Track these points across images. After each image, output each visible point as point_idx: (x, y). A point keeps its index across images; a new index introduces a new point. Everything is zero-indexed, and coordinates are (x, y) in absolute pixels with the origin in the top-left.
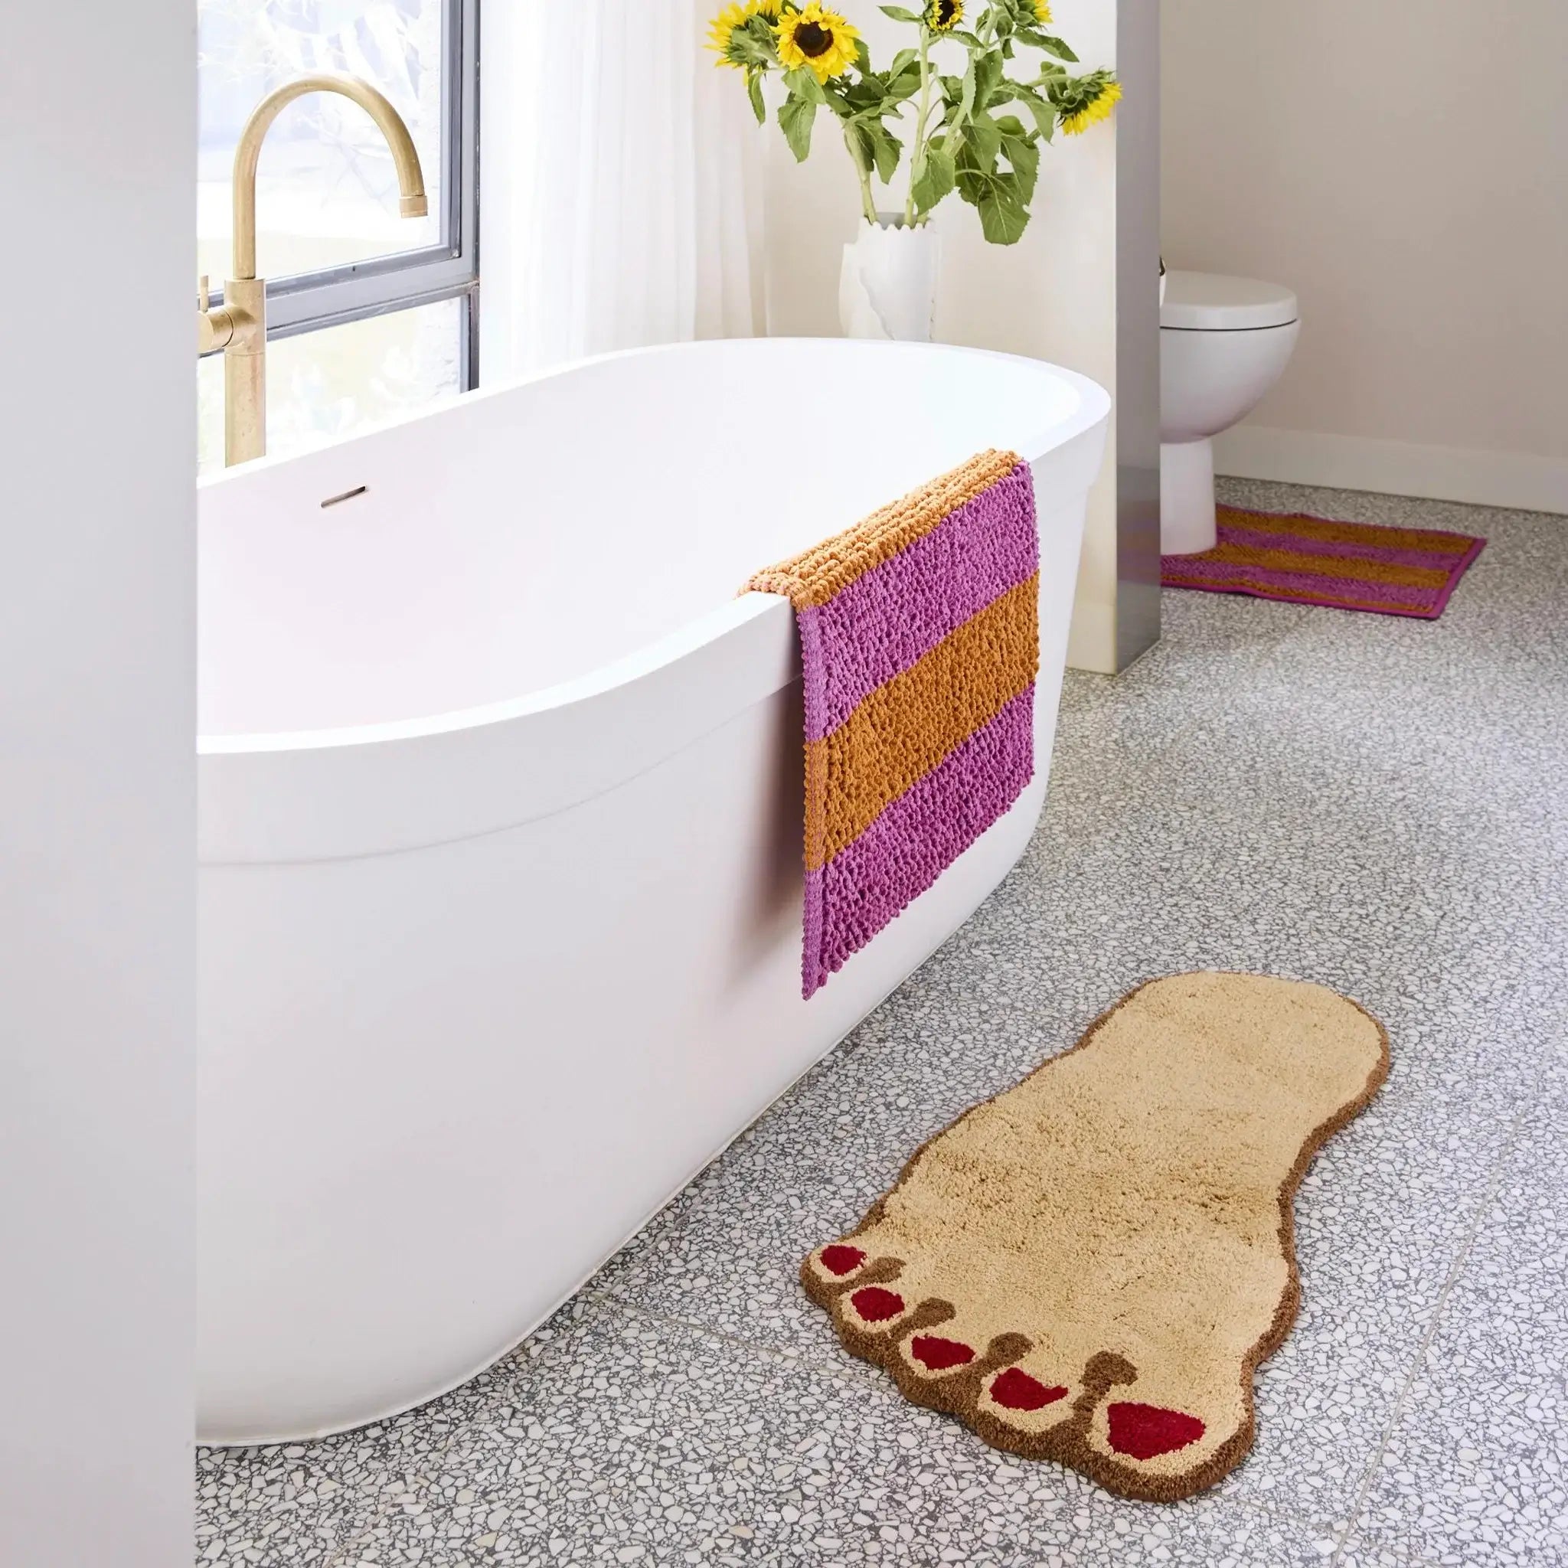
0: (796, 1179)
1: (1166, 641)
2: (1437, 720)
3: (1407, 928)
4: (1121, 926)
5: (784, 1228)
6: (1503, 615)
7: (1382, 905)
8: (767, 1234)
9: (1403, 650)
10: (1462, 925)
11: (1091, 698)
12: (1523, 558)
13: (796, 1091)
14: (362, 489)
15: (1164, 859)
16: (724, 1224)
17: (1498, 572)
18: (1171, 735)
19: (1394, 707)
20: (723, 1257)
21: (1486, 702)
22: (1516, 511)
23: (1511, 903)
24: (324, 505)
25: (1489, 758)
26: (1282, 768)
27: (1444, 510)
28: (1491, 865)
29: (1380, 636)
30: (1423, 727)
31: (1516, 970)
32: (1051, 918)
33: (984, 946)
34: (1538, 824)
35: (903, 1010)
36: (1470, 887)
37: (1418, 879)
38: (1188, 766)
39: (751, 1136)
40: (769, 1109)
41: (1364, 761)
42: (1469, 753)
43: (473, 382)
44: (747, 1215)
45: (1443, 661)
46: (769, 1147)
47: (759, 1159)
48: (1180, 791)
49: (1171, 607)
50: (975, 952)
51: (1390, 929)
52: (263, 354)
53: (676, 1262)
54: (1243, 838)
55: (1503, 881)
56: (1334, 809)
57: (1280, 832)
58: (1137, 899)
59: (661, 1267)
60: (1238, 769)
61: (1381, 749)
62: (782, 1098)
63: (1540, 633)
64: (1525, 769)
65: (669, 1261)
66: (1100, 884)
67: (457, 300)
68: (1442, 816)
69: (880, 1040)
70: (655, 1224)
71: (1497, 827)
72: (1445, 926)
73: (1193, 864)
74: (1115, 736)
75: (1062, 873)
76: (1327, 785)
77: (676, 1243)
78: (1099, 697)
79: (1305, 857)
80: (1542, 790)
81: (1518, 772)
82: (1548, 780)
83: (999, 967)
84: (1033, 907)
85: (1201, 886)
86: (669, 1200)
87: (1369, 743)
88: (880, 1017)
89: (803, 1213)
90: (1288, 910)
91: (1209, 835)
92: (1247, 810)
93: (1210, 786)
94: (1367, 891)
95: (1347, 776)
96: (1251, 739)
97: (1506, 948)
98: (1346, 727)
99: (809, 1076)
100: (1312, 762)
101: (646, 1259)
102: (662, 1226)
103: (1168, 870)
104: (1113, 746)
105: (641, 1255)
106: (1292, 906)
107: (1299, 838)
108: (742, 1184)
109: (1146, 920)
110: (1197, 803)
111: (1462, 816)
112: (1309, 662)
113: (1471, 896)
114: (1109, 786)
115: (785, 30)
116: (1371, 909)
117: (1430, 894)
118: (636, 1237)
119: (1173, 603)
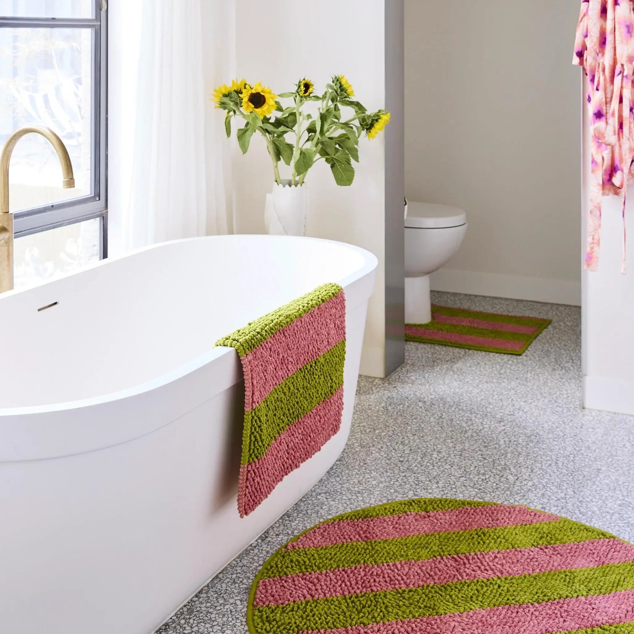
0: (239, 593)
1: (407, 363)
2: (521, 396)
3: (502, 484)
4: (381, 485)
5: (233, 613)
6: (552, 350)
7: (492, 475)
8: (226, 616)
9: (508, 366)
10: (525, 482)
11: (374, 388)
12: (563, 326)
13: (240, 557)
14: (56, 303)
15: (401, 457)
16: (208, 612)
17: (552, 332)
18: (407, 404)
19: (503, 391)
20: (208, 625)
21: (542, 388)
22: (562, 305)
23: (546, 473)
24: (39, 310)
25: (542, 412)
26: (453, 417)
27: (531, 305)
28: (539, 457)
29: (499, 360)
30: (515, 399)
31: (546, 501)
32: (352, 483)
33: (322, 495)
34: (560, 440)
35: (287, 522)
36: (530, 467)
37: (507, 463)
38: (413, 417)
39: (221, 576)
40: (229, 564)
41: (488, 414)
42: (534, 410)
43: (105, 256)
44: (218, 608)
45: (526, 370)
46: (228, 580)
47: (224, 585)
48: (409, 428)
49: (410, 349)
50: (319, 497)
51: (495, 484)
52: (12, 245)
53: (188, 628)
54: (435, 447)
55: (543, 464)
56: (475, 434)
57: (451, 445)
58: (388, 474)
59: (181, 630)
60: (435, 418)
61: (496, 409)
62: (234, 560)
63: (568, 358)
64: (557, 417)
65: (185, 628)
66: (373, 468)
67: (98, 219)
68: (520, 437)
69: (277, 535)
70: (179, 613)
71: (543, 441)
72: (518, 483)
73: (413, 458)
74: (383, 405)
75: (358, 463)
76: (472, 424)
77: (187, 621)
78: (377, 388)
79: (461, 455)
80: (563, 425)
81: (554, 418)
82: (566, 421)
83: (329, 504)
84: (344, 478)
85: (416, 468)
86: (185, 603)
87: (491, 406)
88: (277, 525)
89: (242, 606)
90: (452, 477)
91: (420, 446)
92: (438, 435)
93: (422, 426)
94: (486, 469)
95: (481, 420)
96: (441, 405)
97: (543, 492)
98: (482, 400)
99: (246, 550)
100: (466, 415)
101: (175, 627)
102: (182, 613)
103: (402, 461)
104: (382, 409)
105: (173, 625)
106: (454, 476)
107: (459, 447)
108: (216, 595)
109: (392, 483)
110: (416, 433)
111: (529, 437)
112: (468, 372)
113: (529, 470)
114: (379, 426)
115: (245, 96)
116: (487, 476)
117: (513, 470)
118: (171, 618)
119: (411, 347)
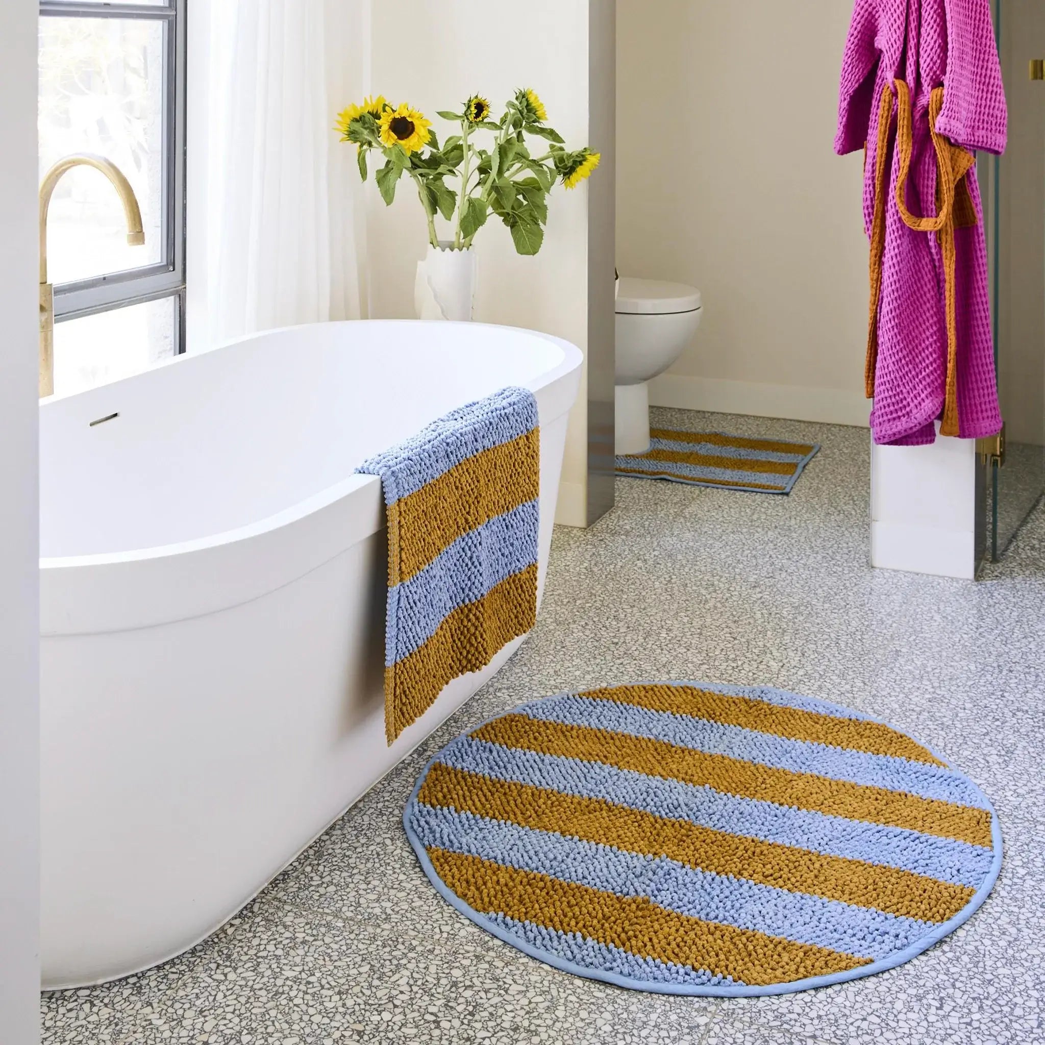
0: (388, 829)
1: (618, 507)
2: (783, 551)
3: (761, 673)
4: (588, 677)
5: (381, 857)
6: (824, 488)
7: (746, 661)
8: (371, 861)
9: (763, 510)
10: (793, 671)
11: (571, 542)
12: (838, 453)
13: (389, 778)
14: (115, 415)
15: (614, 637)
16: (345, 856)
17: (822, 462)
18: (620, 564)
19: (757, 544)
20: (344, 874)
21: (813, 539)
22: (834, 425)
23: (823, 657)
24: (91, 425)
25: (813, 573)
26: (688, 582)
27: (791, 425)
28: (812, 636)
29: (750, 502)
30: (774, 556)
32: (545, 674)
33: (504, 691)
34: (841, 611)
35: (454, 729)
36: (799, 649)
37: (768, 645)
38: (630, 582)
39: (361, 805)
40: (372, 789)
41: (737, 577)
42: (802, 570)
43: (182, 349)
44: (359, 850)
45: (787, 516)
46: (372, 810)
47: (366, 818)
48: (625, 596)
49: (621, 487)
50: (499, 694)
51: (751, 674)
52: (52, 332)
53: (316, 878)
54: (663, 623)
55: (819, 645)
56: (719, 605)
57: (686, 620)
58: (598, 661)
59: (307, 881)
60: (661, 582)
61: (747, 570)
62: (380, 782)
63: (847, 498)
64: (835, 579)
65: (312, 878)
66: (575, 653)
67: (172, 298)
68: (784, 608)
69: (440, 747)
70: (302, 857)
71: (817, 613)
72: (784, 672)
73: (632, 639)
74: (585, 565)
75: (552, 646)
76: (715, 591)
77: (315, 868)
78: (576, 542)
79: (701, 634)
80: (844, 591)
81: (830, 581)
82: (848, 585)
83: (513, 703)
84: (534, 667)
85: (637, 653)
86: (311, 843)
87: (741, 566)
88: (440, 733)
89: (393, 847)
90: (689, 665)
91: (642, 622)
92: (666, 607)
93: (644, 593)
94: (738, 653)
95: (727, 586)
96: (669, 565)
97: (819, 683)
98: (728, 557)
99: (396, 769)
100: (706, 578)
101: (297, 877)
102: (307, 858)
103: (617, 643)
104: (584, 571)
105: (294, 875)
106: (692, 663)
107: (697, 623)
108: (355, 832)
109: (603, 673)
110: (636, 604)
111: (796, 608)
112: (705, 518)
113: (799, 653)
114: (582, 595)
115: (385, 122)
116: (740, 663)
117: (775, 653)
118: (291, 865)
119: (622, 484)
